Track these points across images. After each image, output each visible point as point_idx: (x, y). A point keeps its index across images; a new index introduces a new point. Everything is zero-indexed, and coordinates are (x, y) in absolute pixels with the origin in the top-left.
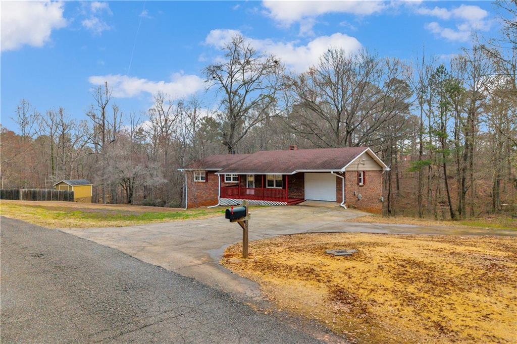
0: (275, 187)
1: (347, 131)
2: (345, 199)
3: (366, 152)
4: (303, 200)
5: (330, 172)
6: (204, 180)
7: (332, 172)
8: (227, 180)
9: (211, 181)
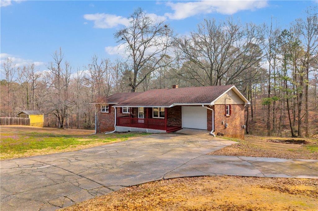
0: (159, 117)
1: (218, 76)
2: (214, 128)
3: (232, 89)
4: (180, 128)
5: (202, 106)
6: (108, 111)
7: (203, 106)
8: (124, 112)
9: (113, 112)
